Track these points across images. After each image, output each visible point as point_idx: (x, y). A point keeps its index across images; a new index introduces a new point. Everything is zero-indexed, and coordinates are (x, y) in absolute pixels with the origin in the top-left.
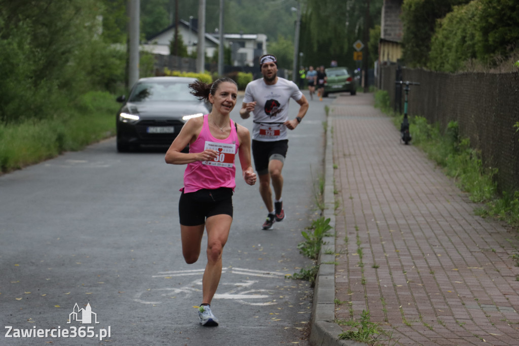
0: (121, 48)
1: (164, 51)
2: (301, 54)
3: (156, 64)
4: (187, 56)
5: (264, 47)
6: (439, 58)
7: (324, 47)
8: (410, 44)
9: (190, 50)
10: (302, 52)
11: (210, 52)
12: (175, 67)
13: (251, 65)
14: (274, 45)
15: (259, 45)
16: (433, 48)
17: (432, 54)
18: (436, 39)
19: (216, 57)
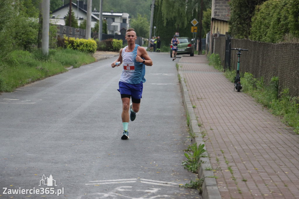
0: (35, 20)
1: (62, 23)
2: (155, 27)
3: (58, 32)
4: (77, 27)
5: (128, 22)
6: (258, 32)
7: (171, 23)
8: (236, 22)
9: (79, 23)
10: (155, 26)
11: (93, 24)
12: (70, 34)
13: (120, 34)
14: (134, 20)
15: (124, 20)
16: (253, 25)
17: (253, 29)
18: (255, 20)
19: (96, 28)
